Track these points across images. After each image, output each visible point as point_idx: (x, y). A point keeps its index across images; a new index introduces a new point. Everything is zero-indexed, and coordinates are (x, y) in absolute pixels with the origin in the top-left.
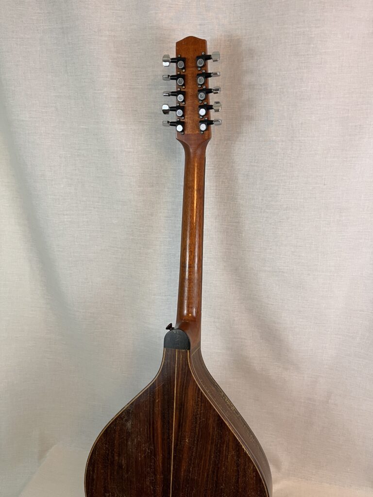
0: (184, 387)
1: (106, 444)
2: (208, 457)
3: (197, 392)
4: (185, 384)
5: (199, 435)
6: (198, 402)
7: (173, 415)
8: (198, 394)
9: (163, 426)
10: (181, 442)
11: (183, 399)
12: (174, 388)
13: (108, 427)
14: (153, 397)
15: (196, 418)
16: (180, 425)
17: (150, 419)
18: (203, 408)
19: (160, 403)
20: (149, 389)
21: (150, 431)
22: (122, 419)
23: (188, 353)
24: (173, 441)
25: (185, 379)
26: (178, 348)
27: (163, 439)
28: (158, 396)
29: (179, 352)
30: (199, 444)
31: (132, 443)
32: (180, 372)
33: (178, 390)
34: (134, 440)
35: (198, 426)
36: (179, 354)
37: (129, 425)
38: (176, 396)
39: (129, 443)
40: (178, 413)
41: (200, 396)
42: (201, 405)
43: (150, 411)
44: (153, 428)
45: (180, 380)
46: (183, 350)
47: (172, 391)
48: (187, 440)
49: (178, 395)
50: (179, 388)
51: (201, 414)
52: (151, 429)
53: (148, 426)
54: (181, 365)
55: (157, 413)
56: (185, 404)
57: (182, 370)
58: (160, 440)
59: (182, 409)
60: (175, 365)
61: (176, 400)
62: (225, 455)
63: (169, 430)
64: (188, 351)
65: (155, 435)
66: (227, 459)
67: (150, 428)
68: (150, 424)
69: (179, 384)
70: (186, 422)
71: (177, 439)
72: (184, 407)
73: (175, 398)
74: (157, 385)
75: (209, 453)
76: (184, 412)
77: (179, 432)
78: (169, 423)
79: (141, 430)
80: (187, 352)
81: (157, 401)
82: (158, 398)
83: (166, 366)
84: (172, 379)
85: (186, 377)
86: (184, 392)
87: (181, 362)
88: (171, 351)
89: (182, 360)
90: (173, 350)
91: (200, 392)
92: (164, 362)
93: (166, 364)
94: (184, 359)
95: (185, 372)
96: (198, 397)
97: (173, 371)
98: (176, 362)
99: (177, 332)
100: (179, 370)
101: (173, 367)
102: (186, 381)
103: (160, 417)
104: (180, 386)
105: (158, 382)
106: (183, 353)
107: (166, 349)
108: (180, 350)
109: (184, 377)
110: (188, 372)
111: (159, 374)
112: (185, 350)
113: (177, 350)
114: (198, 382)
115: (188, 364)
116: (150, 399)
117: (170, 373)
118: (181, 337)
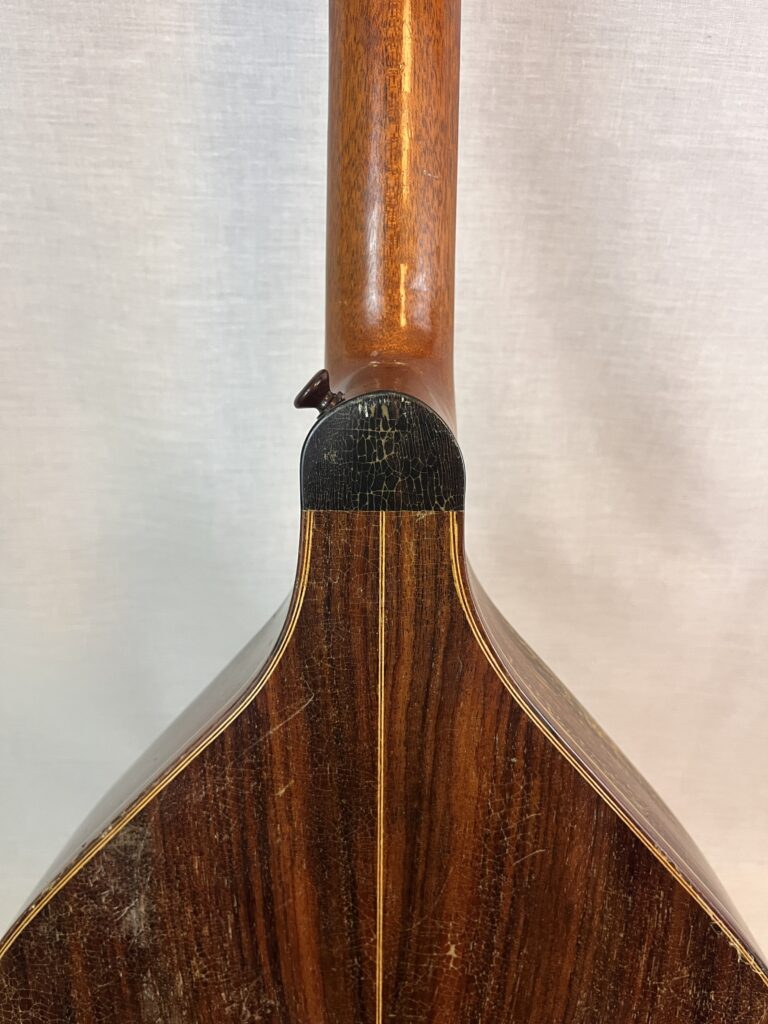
0: (432, 711)
1: (26, 1005)
2: (560, 1006)
3: (503, 727)
4: (434, 692)
5: (512, 921)
6: (507, 775)
7: (374, 848)
8: (510, 735)
9: (322, 903)
10: (419, 960)
11: (428, 770)
12: (375, 718)
13: (25, 935)
14: (258, 778)
15: (499, 850)
16: (412, 892)
17: (247, 882)
18: (535, 801)
19: (296, 803)
20: (229, 740)
21: (252, 932)
22: (93, 895)
23: (453, 529)
24: (379, 962)
25: (438, 667)
26: (393, 505)
27: (325, 963)
28: (286, 766)
29: (396, 527)
30: (513, 958)
31: (165, 995)
32: (407, 636)
33: (400, 727)
34: (170, 981)
35: (507, 881)
36: (398, 537)
37: (135, 916)
38: (389, 759)
39: (148, 994)
40: (399, 835)
41: (521, 744)
42: (527, 788)
43: (244, 843)
44: (271, 922)
45: (404, 676)
46: (422, 515)
47: (363, 734)
48: (452, 952)
49: (400, 751)
50: (400, 715)
51: (523, 828)
52: (260, 921)
53: (242, 911)
54: (409, 596)
55: (285, 850)
56: (441, 790)
57: (417, 622)
58: (309, 966)
59: (424, 817)
60: (376, 598)
61: (389, 773)
62: (645, 985)
63: (355, 916)
64: (452, 514)
65: (284, 946)
66: (654, 999)
67: (251, 919)
68: (250, 902)
69: (403, 695)
70: (442, 871)
71: (399, 952)
72: (430, 809)
73: (381, 767)
74: (273, 713)
75: (563, 990)
76: (431, 830)
77: (407, 919)
78: (353, 885)
79: (206, 931)
80: (442, 521)
81: (282, 792)
82: (287, 776)
83: (321, 611)
84: (360, 674)
85: (440, 657)
86: (430, 736)
87: (408, 579)
88: (350, 522)
89: (414, 569)
90: (359, 515)
91: (523, 723)
92: (310, 592)
93: (319, 599)
94: (429, 564)
95: (435, 632)
96: (510, 753)
97: (365, 632)
98: (382, 582)
99: (379, 410)
100: (398, 624)
101: (364, 611)
102: (443, 677)
103: (304, 866)
104: (409, 704)
105: (282, 697)
106: (420, 528)
107: (317, 517)
108: (405, 514)
109: (427, 656)
110: (450, 629)
111: (280, 655)
112: (433, 512)
113: (383, 515)
114: (509, 678)
115: (453, 588)
116: (239, 785)
117: (348, 643)
118: (404, 438)
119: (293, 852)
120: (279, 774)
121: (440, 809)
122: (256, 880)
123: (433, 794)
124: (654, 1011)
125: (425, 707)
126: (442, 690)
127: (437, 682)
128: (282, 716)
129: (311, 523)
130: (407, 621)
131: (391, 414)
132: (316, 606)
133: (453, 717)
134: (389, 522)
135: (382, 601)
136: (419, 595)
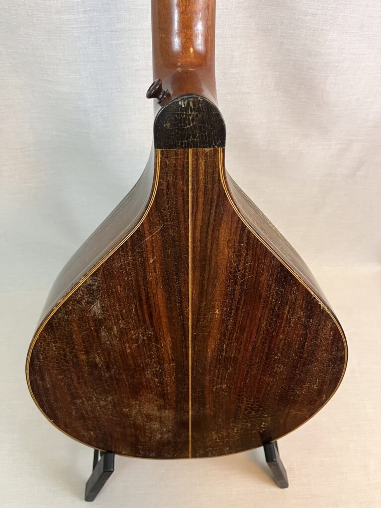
0: (210, 229)
1: (55, 342)
2: (256, 327)
3: (238, 233)
4: (212, 221)
5: (239, 300)
6: (239, 250)
7: (188, 279)
8: (241, 236)
9: (169, 299)
10: (205, 315)
11: (209, 250)
12: (188, 232)
13: (53, 318)
14: (142, 256)
15: (235, 277)
16: (202, 293)
17: (139, 293)
18: (250, 259)
19: (157, 265)
20: (129, 243)
21: (142, 310)
22: (79, 302)
23: (220, 155)
24: (190, 317)
25: (213, 211)
26: (195, 146)
27: (170, 318)
28: (153, 252)
29: (195, 154)
30: (240, 312)
31: (110, 334)
32: (201, 200)
33: (198, 235)
34: (112, 328)
35: (238, 287)
36: (197, 160)
37: (96, 308)
38: (194, 247)
39: (103, 334)
40: (198, 274)
41: (245, 239)
42: (247, 254)
43: (137, 280)
44: (149, 306)
45: (200, 216)
46: (207, 150)
47: (183, 239)
48: (217, 312)
50: (198, 231)
51: (245, 269)
52: (145, 306)
53: (138, 304)
54: (202, 184)
55: (154, 282)
56: (214, 257)
57: (205, 195)
58: (164, 320)
59: (207, 267)
60: (188, 186)
61: (193, 252)
62: (287, 318)
63: (181, 302)
64: (220, 149)
65: (155, 314)
66: (290, 323)
67: (141, 306)
68: (140, 300)
69: (199, 223)
70: (214, 286)
71: (198, 312)
72: (209, 264)
73: (190, 250)
74: (147, 232)
75: (257, 321)
76: (210, 271)
77: (200, 302)
78: (180, 292)
79: (124, 311)
80: (216, 152)
81: (151, 261)
82: (153, 255)
83: (165, 192)
84: (182, 216)
85: (214, 208)
86: (210, 237)
87: (201, 177)
88: (176, 154)
89: (204, 173)
90: (180, 150)
91: (246, 231)
92: (160, 184)
93: (164, 187)
94: (210, 171)
95: (212, 198)
96: (240, 242)
97: (183, 200)
98: (190, 179)
99: (188, 103)
100: (197, 196)
101: (183, 191)
102: (215, 216)
103: (161, 287)
104: (202, 226)
105: (150, 226)
106: (206, 155)
107: (162, 152)
108: (200, 150)
109: (209, 208)
110: (219, 197)
111: (149, 210)
112: (212, 149)
113: (190, 150)
114: (241, 214)
115: (219, 180)
116: (134, 260)
117: (177, 204)
118: (200, 116)
119: (157, 282)
120: (150, 255)
121: (213, 263)
122: (143, 293)
123: (211, 259)
124: (290, 326)
125: (208, 227)
126: (215, 220)
127: (213, 217)
128: (150, 233)
129: (159, 155)
130: (201, 194)
131: (194, 105)
132: (162, 190)
133: (219, 230)
134: (193, 153)
135: (190, 187)
136: (206, 183)
